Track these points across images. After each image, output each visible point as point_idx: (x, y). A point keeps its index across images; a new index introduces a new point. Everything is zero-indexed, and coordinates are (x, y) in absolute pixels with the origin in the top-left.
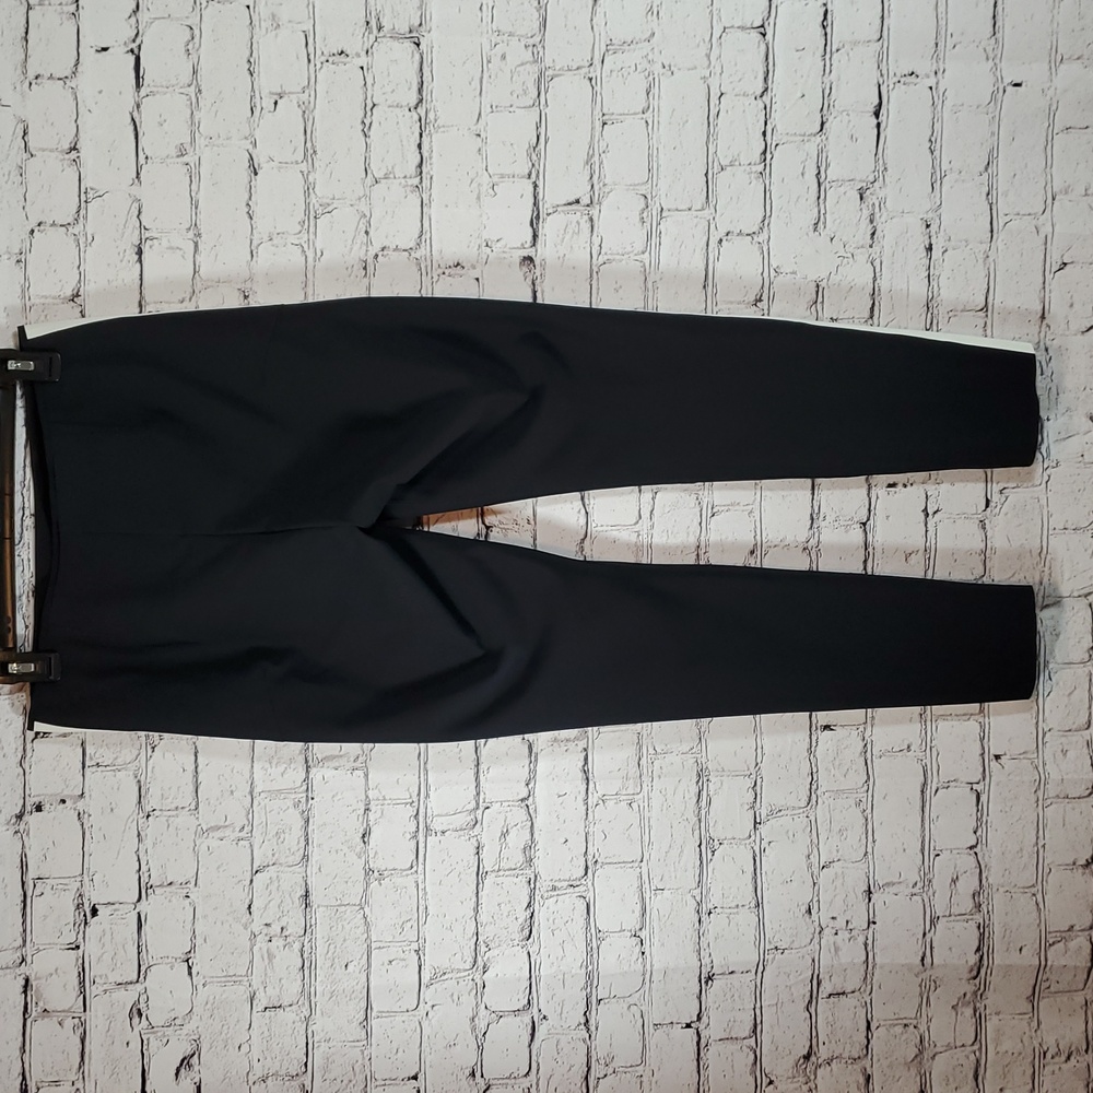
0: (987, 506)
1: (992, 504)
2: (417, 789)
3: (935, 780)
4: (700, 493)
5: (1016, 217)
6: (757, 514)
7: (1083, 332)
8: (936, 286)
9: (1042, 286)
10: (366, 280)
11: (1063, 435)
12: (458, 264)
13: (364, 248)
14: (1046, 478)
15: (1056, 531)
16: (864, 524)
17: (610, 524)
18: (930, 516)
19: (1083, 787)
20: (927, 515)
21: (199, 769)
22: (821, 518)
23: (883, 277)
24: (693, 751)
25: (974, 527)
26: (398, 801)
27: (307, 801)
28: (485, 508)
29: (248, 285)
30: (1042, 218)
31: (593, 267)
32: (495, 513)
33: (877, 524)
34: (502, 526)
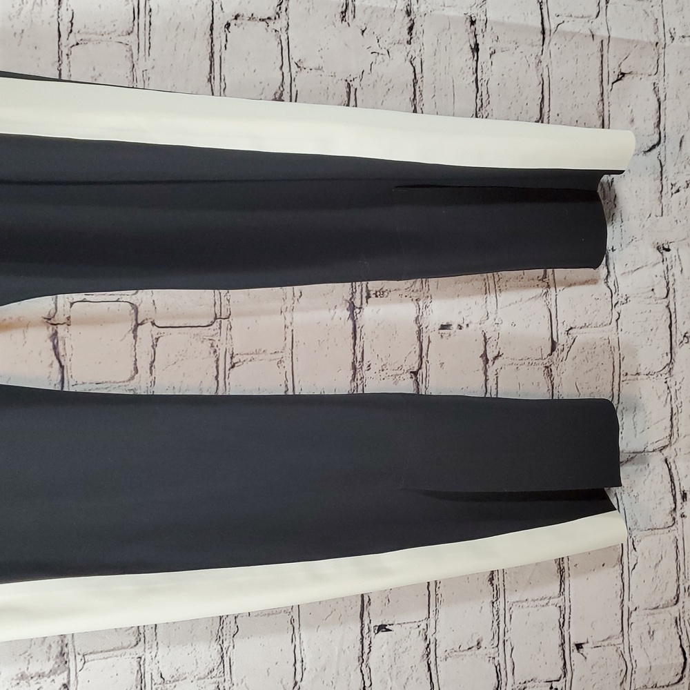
0: (553, 349)
1: (559, 347)
3: (510, 681)
4: (216, 338)
5: (569, 19)
6: (288, 363)
7: (645, 152)
8: (485, 93)
9: (599, 98)
11: (630, 268)
14: (615, 316)
15: (629, 377)
16: (415, 373)
17: (95, 381)
18: (490, 363)
19: (673, 673)
20: (487, 361)
22: (365, 367)
23: (424, 79)
24: (214, 674)
25: (540, 374)
30: (596, 21)
31: (62, 48)
33: (431, 373)
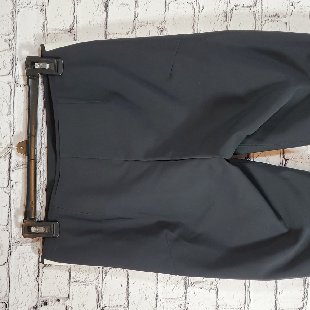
2: (244, 301)
10: (226, 23)
12: (276, 15)
13: (226, 5)
21: (130, 285)
26: (233, 307)
27: (185, 305)
28: (285, 150)
29: (163, 25)
32: (290, 152)
34: (294, 159)
